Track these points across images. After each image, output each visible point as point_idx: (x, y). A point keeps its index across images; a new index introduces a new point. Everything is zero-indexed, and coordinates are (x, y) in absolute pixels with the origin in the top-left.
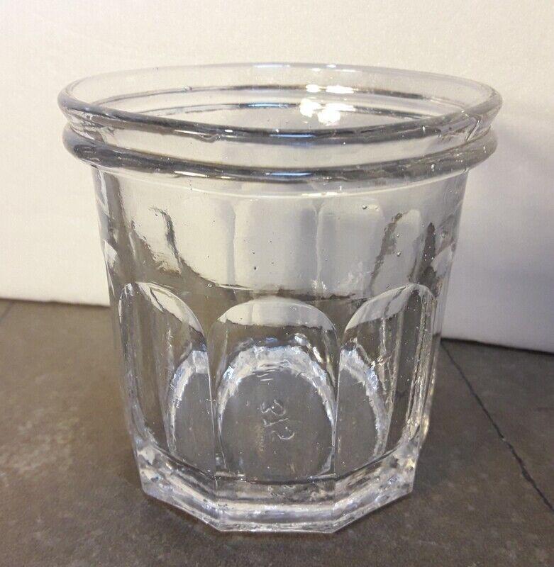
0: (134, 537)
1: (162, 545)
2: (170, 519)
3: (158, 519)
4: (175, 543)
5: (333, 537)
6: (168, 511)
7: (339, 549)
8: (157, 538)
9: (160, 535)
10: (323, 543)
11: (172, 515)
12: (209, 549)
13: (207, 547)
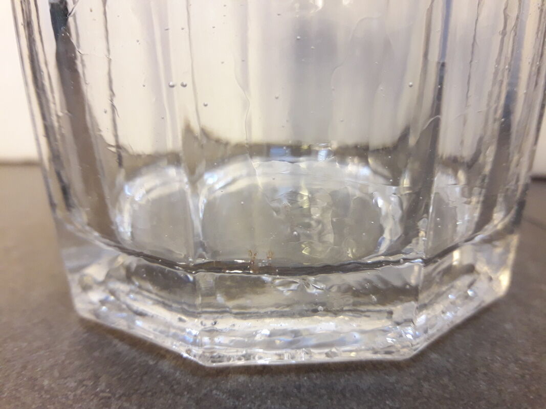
0: (46, 383)
1: (96, 395)
2: (118, 354)
3: (97, 354)
4: (120, 391)
5: (408, 366)
6: (116, 341)
7: (426, 385)
8: (90, 383)
9: (96, 378)
10: (394, 378)
11: (122, 347)
12: (185, 400)
13: (182, 395)
